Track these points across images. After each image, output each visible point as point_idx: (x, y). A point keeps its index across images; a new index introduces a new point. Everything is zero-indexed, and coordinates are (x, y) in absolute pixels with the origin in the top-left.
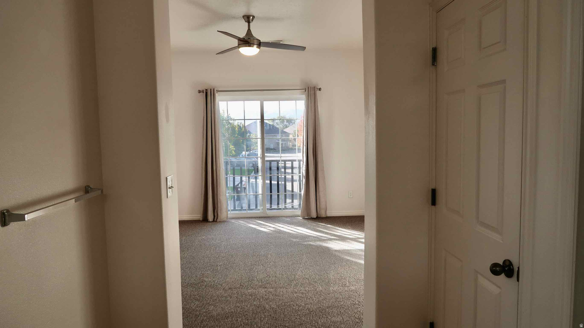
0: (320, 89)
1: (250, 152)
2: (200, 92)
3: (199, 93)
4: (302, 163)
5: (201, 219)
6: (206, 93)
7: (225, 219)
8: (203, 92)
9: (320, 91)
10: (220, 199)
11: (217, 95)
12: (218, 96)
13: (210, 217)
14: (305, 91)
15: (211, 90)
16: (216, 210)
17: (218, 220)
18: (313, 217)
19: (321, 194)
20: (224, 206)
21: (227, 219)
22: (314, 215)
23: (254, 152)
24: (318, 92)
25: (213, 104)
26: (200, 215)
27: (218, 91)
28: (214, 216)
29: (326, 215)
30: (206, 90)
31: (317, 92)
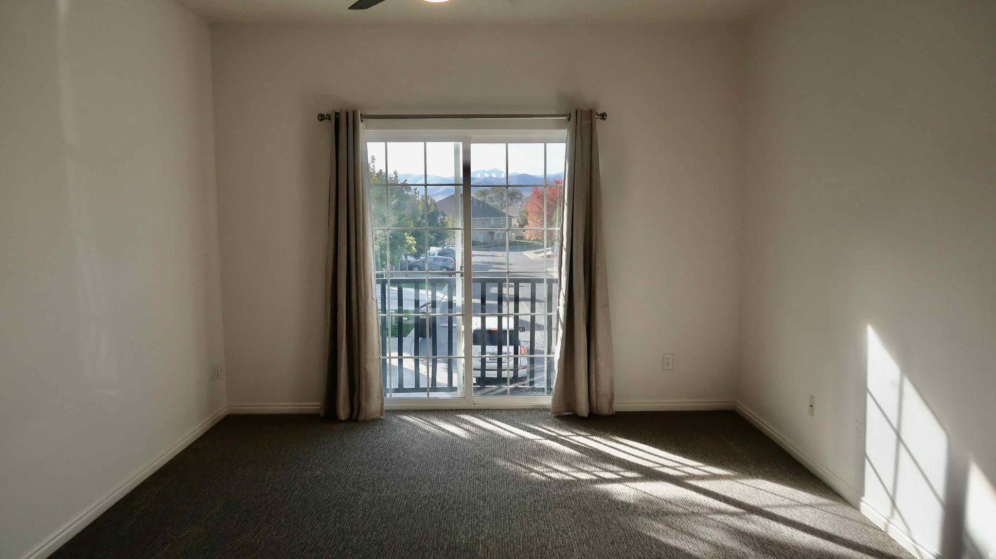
0: (603, 116)
1: (443, 247)
2: (321, 117)
3: (321, 120)
4: (555, 286)
5: (322, 414)
6: (337, 121)
7: (377, 415)
8: (330, 119)
9: (604, 119)
10: (365, 368)
11: (361, 126)
12: (364, 130)
13: (343, 412)
14: (569, 119)
15: (347, 114)
16: (356, 396)
17: (362, 417)
18: (581, 415)
19: (602, 362)
20: (376, 383)
21: (382, 415)
22: (583, 409)
23: (450, 248)
24: (599, 123)
25: (351, 148)
26: (319, 404)
27: (364, 117)
28: (352, 408)
29: (611, 411)
30: (337, 114)
31: (597, 123)
